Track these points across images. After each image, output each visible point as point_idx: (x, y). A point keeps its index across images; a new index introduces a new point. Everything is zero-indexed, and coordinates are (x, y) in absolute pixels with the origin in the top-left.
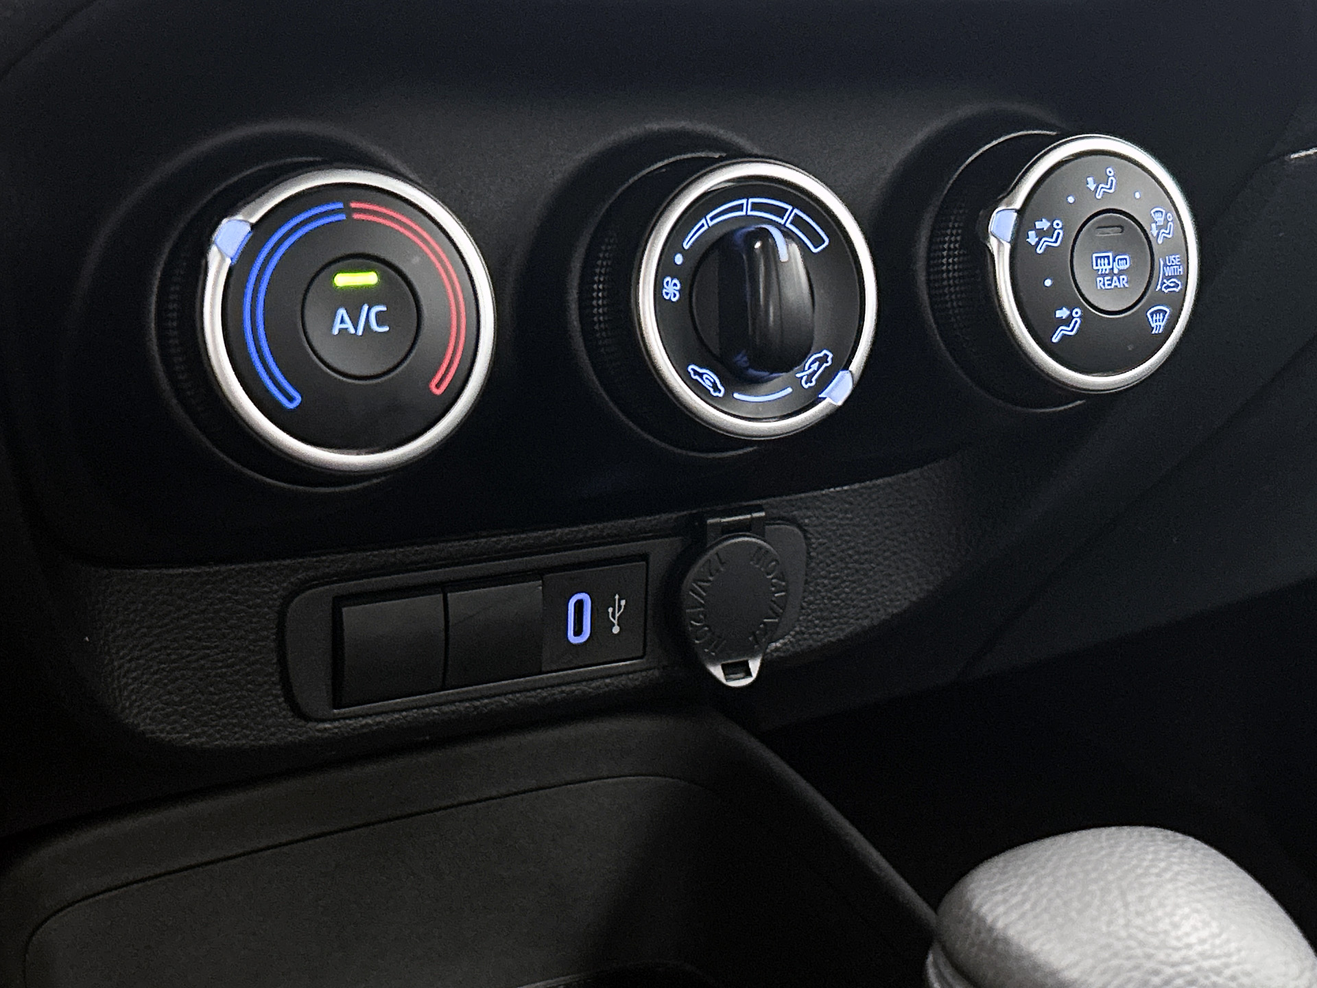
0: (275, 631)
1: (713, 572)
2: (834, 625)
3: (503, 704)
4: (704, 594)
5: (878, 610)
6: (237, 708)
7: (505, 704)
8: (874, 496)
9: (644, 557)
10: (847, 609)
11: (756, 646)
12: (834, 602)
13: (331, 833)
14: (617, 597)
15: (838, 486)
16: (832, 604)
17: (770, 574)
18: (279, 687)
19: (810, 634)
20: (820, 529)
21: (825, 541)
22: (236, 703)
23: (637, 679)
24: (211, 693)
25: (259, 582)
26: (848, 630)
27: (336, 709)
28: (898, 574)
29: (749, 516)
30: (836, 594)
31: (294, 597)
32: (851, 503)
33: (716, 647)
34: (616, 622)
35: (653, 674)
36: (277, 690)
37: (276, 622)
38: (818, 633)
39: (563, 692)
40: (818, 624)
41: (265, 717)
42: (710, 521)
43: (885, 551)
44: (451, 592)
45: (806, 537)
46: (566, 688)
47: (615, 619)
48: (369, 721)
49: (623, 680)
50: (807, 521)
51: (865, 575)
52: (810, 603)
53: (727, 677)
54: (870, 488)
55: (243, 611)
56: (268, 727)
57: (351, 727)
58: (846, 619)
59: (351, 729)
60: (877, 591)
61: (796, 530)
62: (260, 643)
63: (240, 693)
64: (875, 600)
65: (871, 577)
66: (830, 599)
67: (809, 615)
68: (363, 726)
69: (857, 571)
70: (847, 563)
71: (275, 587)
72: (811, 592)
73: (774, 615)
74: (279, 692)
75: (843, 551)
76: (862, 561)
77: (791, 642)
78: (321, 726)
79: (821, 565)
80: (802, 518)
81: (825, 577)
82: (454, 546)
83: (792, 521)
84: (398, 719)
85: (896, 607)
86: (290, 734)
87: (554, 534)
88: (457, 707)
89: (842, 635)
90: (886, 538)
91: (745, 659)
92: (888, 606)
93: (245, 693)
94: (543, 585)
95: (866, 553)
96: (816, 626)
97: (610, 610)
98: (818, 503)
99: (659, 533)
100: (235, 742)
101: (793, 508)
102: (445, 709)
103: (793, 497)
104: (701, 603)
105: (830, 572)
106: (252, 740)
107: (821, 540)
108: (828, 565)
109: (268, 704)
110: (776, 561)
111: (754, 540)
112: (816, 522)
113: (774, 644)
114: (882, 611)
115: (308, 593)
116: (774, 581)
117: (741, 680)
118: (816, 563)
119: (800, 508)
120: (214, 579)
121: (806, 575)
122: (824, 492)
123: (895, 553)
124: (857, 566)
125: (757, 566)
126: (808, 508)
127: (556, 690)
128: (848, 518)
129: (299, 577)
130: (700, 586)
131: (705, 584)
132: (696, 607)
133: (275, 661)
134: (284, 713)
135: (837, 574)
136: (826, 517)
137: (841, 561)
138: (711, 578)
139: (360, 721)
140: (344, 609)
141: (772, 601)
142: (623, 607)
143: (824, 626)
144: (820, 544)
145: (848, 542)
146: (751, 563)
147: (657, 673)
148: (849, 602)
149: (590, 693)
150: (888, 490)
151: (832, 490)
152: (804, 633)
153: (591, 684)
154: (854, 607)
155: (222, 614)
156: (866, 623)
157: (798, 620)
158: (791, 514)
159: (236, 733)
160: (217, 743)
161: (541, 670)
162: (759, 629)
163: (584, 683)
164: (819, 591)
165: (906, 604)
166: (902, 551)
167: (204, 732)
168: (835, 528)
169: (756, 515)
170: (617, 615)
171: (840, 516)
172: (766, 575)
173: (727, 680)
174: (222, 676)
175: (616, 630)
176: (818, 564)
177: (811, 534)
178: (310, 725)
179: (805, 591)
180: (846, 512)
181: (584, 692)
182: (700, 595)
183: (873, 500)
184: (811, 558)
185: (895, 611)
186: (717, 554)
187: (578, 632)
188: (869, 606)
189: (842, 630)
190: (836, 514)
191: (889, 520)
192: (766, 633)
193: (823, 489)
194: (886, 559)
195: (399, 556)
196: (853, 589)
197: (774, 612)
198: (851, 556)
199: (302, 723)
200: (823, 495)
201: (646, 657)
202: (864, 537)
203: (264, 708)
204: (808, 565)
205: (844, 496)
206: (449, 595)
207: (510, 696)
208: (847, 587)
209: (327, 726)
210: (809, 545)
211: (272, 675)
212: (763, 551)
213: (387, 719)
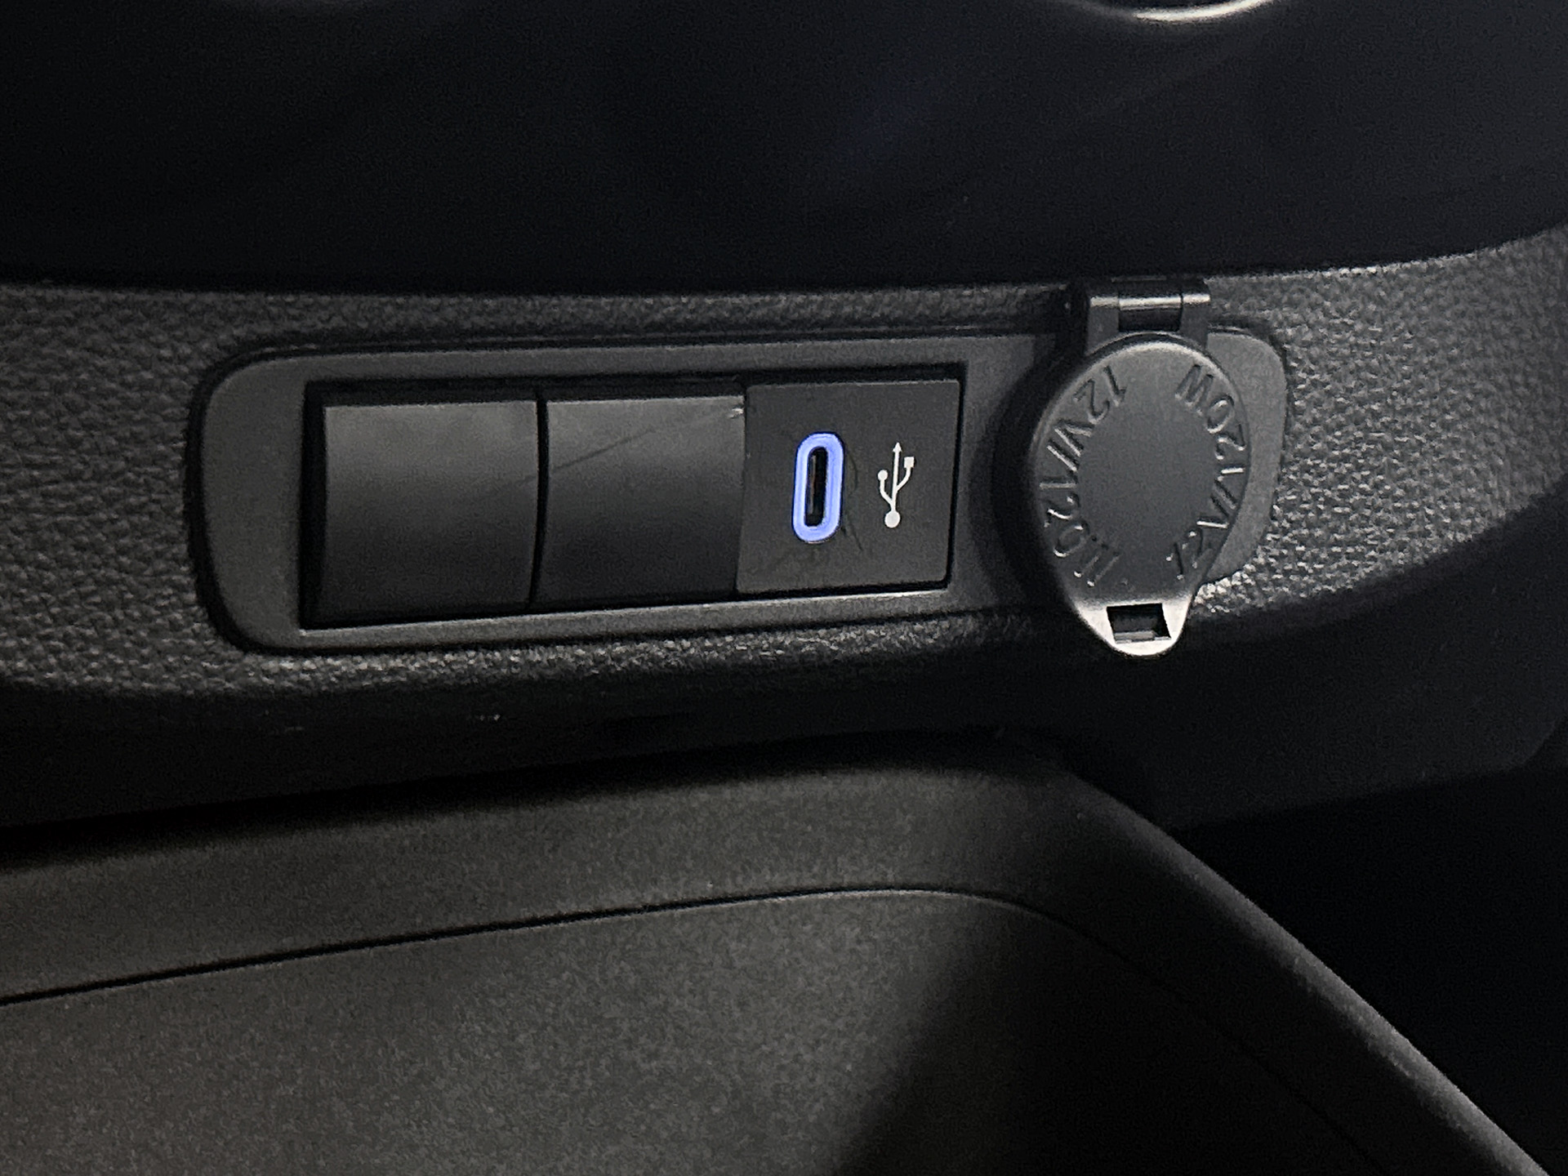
0: (181, 444)
1: (1098, 407)
2: (1336, 557)
3: (654, 659)
4: (1078, 452)
5: (1427, 534)
6: (95, 604)
7: (660, 660)
8: (1428, 291)
9: (956, 370)
10: (1362, 526)
11: (1180, 577)
12: (1338, 510)
13: (302, 954)
14: (897, 449)
15: (1357, 266)
16: (1335, 514)
17: (1214, 426)
18: (184, 569)
19: (1286, 573)
20: (1315, 351)
21: (1327, 377)
22: (94, 593)
23: (932, 634)
24: (40, 566)
25: (149, 333)
26: (1363, 572)
27: (307, 628)
28: (1472, 460)
29: (1176, 300)
30: (1343, 494)
31: (225, 375)
32: (1380, 302)
33: (1098, 567)
34: (892, 503)
35: (964, 626)
36: (183, 575)
37: (184, 425)
38: (1302, 572)
39: (780, 646)
40: (1303, 553)
41: (154, 632)
42: (1095, 301)
43: (1446, 412)
44: (554, 400)
45: (1288, 369)
46: (787, 639)
47: (891, 496)
48: (377, 665)
49: (904, 634)
50: (1290, 332)
51: (1401, 458)
52: (1289, 507)
53: (1117, 634)
54: (1422, 274)
55: (114, 393)
56: (161, 653)
57: (337, 673)
58: (1359, 549)
59: (336, 677)
60: (1425, 493)
61: (1268, 349)
62: (149, 469)
63: (103, 572)
64: (1420, 513)
65: (1415, 462)
66: (1329, 502)
67: (1285, 532)
68: (362, 674)
69: (1388, 448)
70: (1367, 430)
71: (186, 350)
72: (1291, 485)
73: (1220, 515)
74: (185, 581)
75: (1361, 403)
76: (1399, 428)
77: (1247, 586)
78: (272, 664)
79: (1316, 429)
80: (1281, 325)
81: (1320, 455)
82: (566, 307)
83: (1262, 330)
84: (433, 666)
85: (1463, 530)
86: (208, 673)
87: (771, 303)
88: (561, 656)
89: (1348, 581)
90: (1449, 382)
91: (1157, 602)
92: (1446, 526)
93: (114, 574)
94: (745, 406)
95: (1407, 410)
96: (1300, 557)
97: (883, 475)
98: (1315, 295)
99: (988, 325)
100: (89, 678)
101: (1264, 303)
102: (535, 656)
103: (1265, 278)
104: (1072, 471)
105: (1333, 447)
106: (126, 678)
107: (1317, 376)
108: (1329, 430)
109: (162, 603)
110: (1230, 399)
111: (1186, 350)
112: (1309, 337)
113: (1211, 588)
114: (1434, 537)
115: (253, 368)
116: (1221, 440)
117: (1147, 643)
118: (1303, 423)
119: (1277, 304)
120: (52, 315)
121: (1284, 447)
122: (1328, 274)
123: (1466, 416)
124: (1387, 437)
125: (1189, 404)
126: (1293, 304)
127: (766, 640)
128: (1373, 333)
129: (236, 332)
130: (1070, 436)
131: (1081, 432)
132: (1059, 480)
133: (179, 510)
134: (196, 626)
135: (1347, 451)
136: (1329, 327)
137: (1356, 423)
138: (1093, 421)
139: (357, 663)
140: (329, 410)
141: (1217, 482)
142: (908, 473)
143: (1315, 559)
144: (1314, 383)
145: (1374, 384)
146: (1178, 396)
147: (971, 624)
148: (1368, 512)
149: (835, 653)
150: (1460, 279)
151: (1345, 271)
152: (1273, 571)
153: (837, 635)
154: (1378, 523)
155: (70, 395)
156: (1400, 558)
157: (1263, 542)
158: (1259, 314)
159: (93, 658)
160: (49, 675)
161: (735, 589)
162: (1187, 539)
163: (822, 632)
164: (1308, 484)
165: (1482, 524)
166: (1481, 411)
167: (23, 649)
168: (1346, 352)
169: (1189, 299)
170: (896, 489)
171: (1359, 327)
172: (1205, 425)
173: (1116, 639)
174: (65, 530)
175: (892, 519)
176: (1308, 426)
177: (1297, 360)
178: (249, 660)
179: (1279, 479)
180: (1370, 322)
181: (820, 649)
182: (1069, 456)
183: (1427, 300)
184: (1297, 412)
185: (1461, 537)
186: (1108, 370)
187: (814, 518)
188: (1408, 523)
189: (1352, 570)
190: (1350, 322)
191: (1457, 345)
192: (1199, 552)
193: (1327, 269)
194: (1446, 426)
195: (450, 313)
196: (1376, 486)
197: (1222, 510)
198: (1376, 416)
199: (234, 653)
200: (1326, 281)
201: (951, 585)
202: (1406, 376)
203: (154, 612)
204: (1287, 425)
205: (1368, 285)
206: (549, 404)
207: (670, 644)
208: (1365, 479)
209: (287, 664)
210: (1292, 384)
211: (171, 541)
212: (1203, 373)
213: (415, 665)
